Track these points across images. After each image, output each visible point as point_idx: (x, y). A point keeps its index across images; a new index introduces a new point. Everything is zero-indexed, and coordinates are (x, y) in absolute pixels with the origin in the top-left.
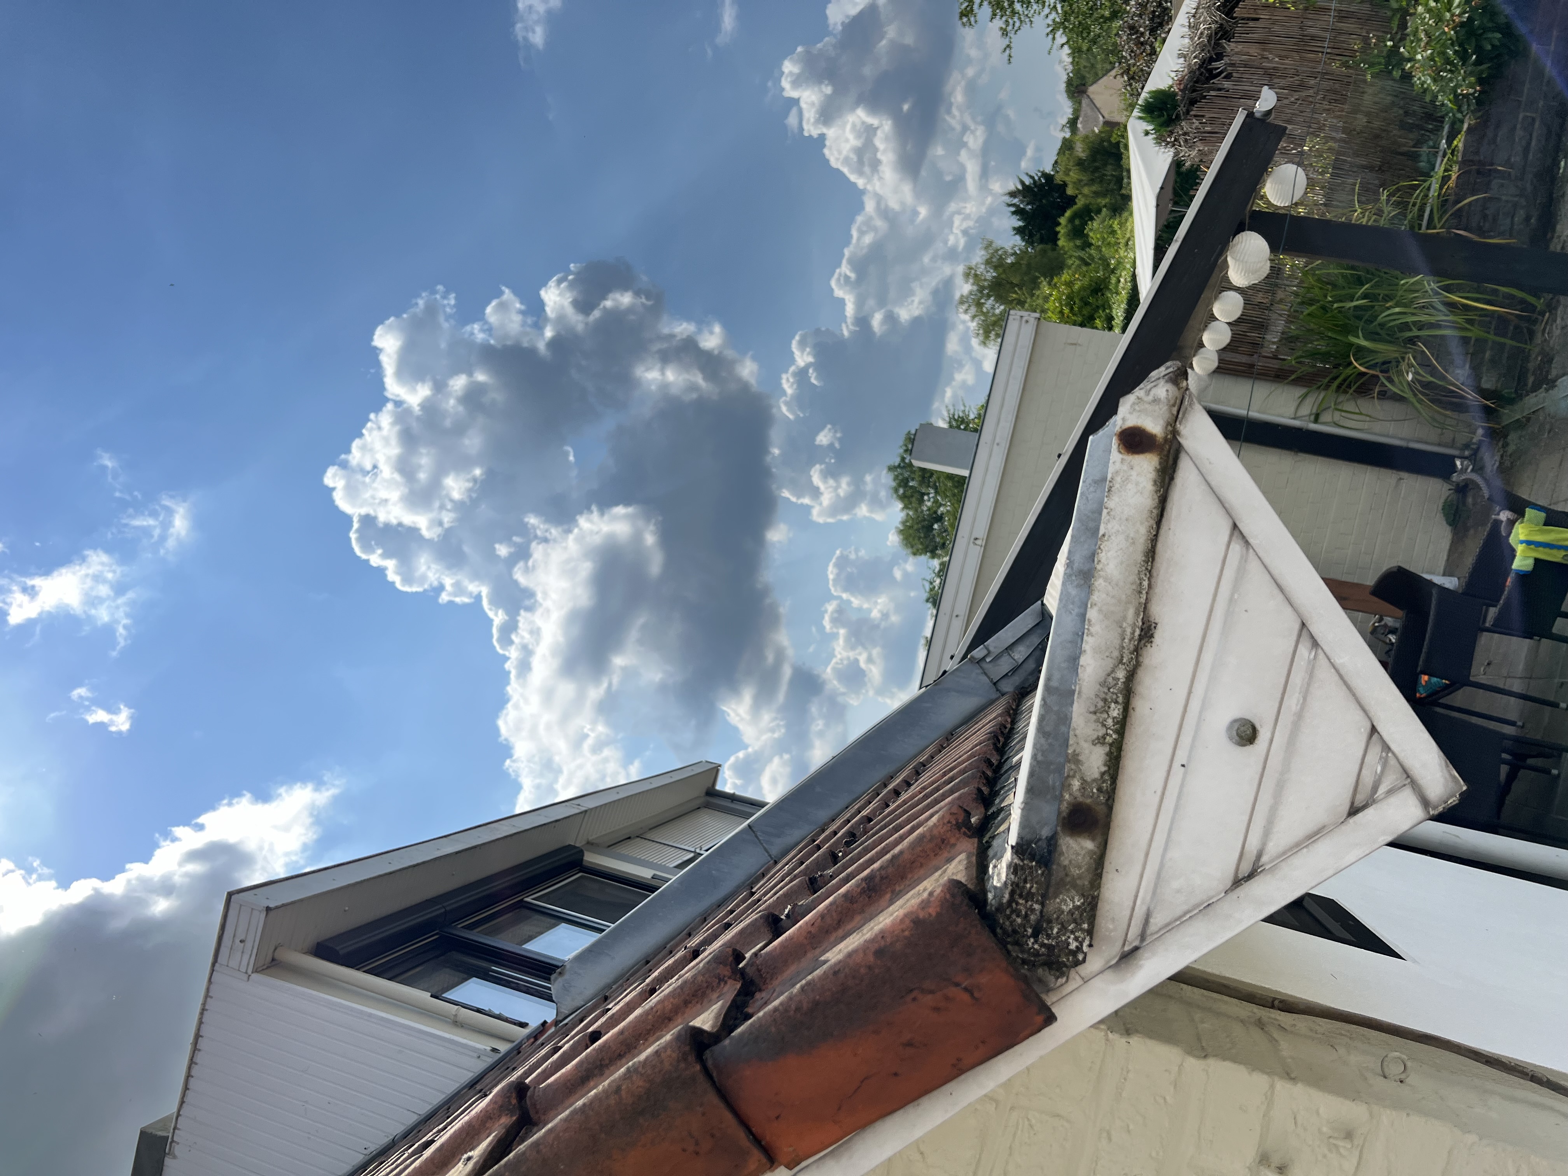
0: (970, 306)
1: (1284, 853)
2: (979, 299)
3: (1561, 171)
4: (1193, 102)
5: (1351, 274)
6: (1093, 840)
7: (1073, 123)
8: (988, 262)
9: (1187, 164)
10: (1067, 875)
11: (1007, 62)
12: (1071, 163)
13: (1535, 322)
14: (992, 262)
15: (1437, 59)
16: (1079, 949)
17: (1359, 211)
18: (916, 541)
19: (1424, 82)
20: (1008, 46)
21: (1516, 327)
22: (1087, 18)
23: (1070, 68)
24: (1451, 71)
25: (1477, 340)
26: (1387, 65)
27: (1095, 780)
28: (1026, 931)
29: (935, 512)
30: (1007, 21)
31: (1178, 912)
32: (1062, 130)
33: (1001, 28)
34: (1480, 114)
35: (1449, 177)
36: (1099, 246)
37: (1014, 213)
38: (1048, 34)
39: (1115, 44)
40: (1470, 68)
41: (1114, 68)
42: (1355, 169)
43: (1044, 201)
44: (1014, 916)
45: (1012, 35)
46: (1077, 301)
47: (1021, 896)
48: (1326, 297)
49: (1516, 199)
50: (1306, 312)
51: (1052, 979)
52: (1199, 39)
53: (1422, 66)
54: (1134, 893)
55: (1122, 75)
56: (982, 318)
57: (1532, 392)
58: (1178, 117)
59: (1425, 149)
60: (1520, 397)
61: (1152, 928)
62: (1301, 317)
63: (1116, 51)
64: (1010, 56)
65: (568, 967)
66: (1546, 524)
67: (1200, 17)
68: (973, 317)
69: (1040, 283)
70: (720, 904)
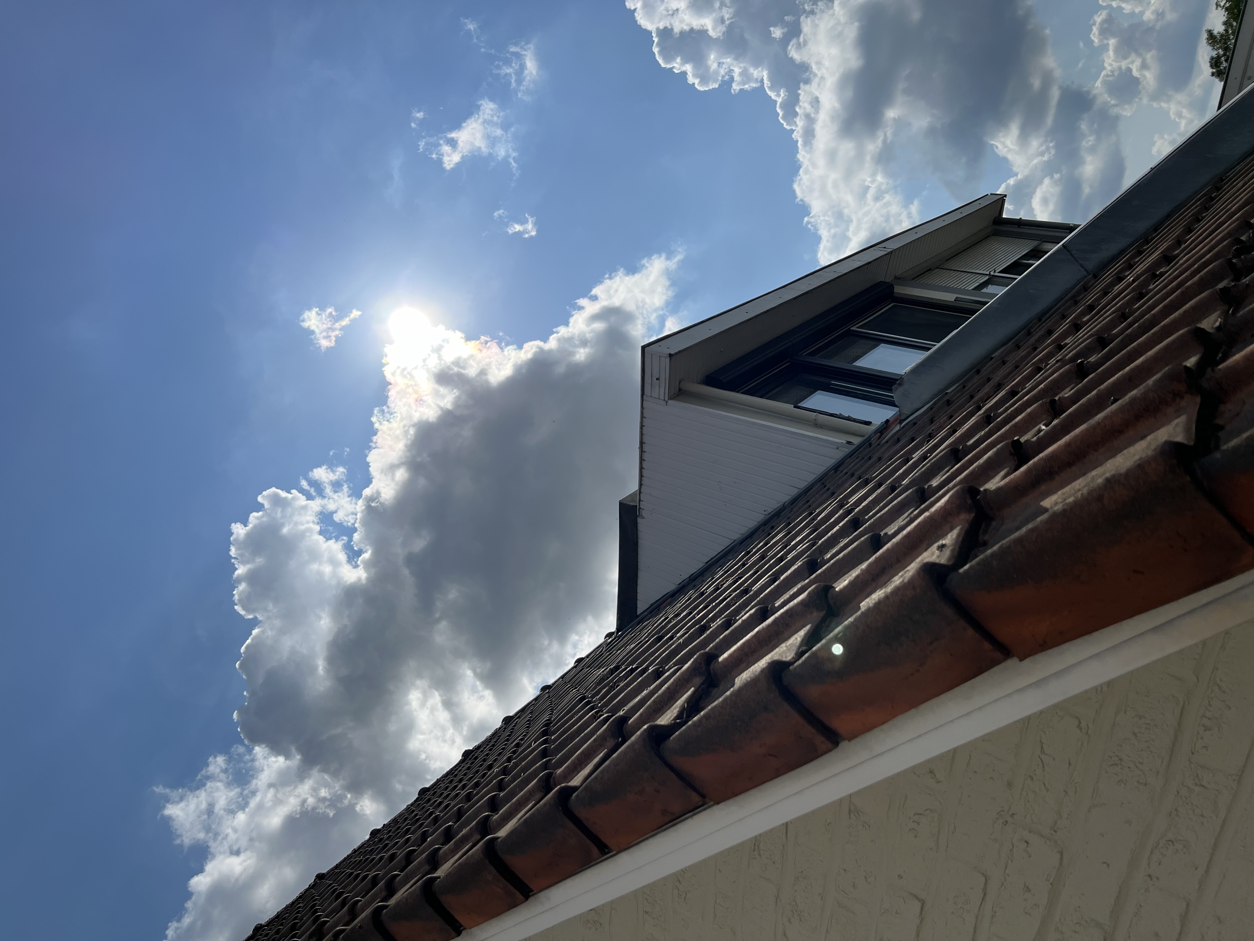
65: (905, 379)
70: (1040, 318)
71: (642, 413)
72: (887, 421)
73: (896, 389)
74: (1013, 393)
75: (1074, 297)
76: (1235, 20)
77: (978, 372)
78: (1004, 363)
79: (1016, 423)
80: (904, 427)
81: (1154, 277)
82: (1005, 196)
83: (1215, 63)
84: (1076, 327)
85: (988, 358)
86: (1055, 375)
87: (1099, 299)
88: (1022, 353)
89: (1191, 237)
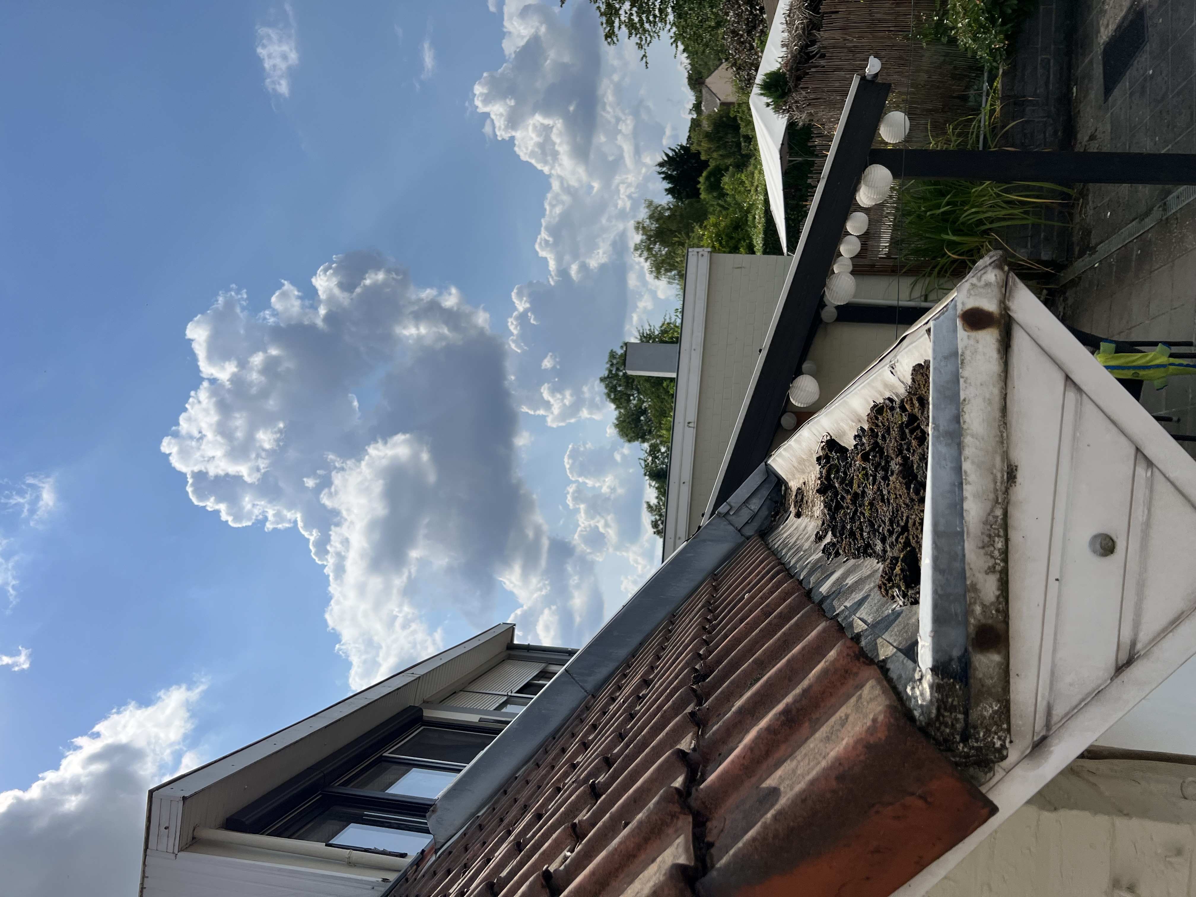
0: (642, 251)
1: (1154, 639)
2: (649, 246)
3: (1075, 95)
4: (799, 79)
5: (934, 189)
6: (999, 653)
7: (697, 107)
8: (651, 217)
9: (800, 124)
10: (983, 686)
11: (645, 67)
12: (701, 137)
13: (1073, 206)
14: (654, 217)
15: (973, 25)
16: (1003, 746)
17: (933, 142)
18: (629, 431)
19: (966, 43)
20: (644, 56)
21: (1061, 213)
22: (699, 28)
23: (689, 67)
24: (984, 33)
25: (1033, 225)
26: (936, 35)
27: (992, 604)
28: (954, 738)
29: (641, 408)
30: (640, 38)
31: (1075, 702)
32: (690, 113)
33: (637, 43)
34: (1009, 61)
35: (994, 110)
36: (733, 195)
37: (664, 179)
38: (672, 44)
39: (722, 45)
40: (998, 28)
41: (722, 63)
42: (925, 113)
43: (685, 167)
44: (943, 728)
45: (645, 47)
46: (724, 237)
47: (946, 709)
48: (920, 208)
49: (1045, 119)
50: (907, 221)
51: (982, 774)
52: (796, 31)
53: (964, 32)
54: (1035, 691)
55: (732, 67)
56: (653, 259)
57: (1079, 258)
58: (790, 91)
59: (972, 93)
60: (1071, 263)
61: (1055, 719)
62: (904, 225)
63: (723, 50)
64: (646, 63)
65: (438, 805)
66: (1117, 352)
67: (794, 15)
68: (646, 259)
69: (693, 228)
70: (554, 736)
71: (144, 872)
72: (423, 851)
73: (430, 816)
74: (538, 816)
75: (579, 716)
76: (664, 495)
77: (505, 792)
78: (527, 782)
79: (545, 851)
80: (439, 857)
81: (640, 699)
82: (515, 625)
83: (655, 525)
84: (585, 746)
85: (513, 778)
86: (573, 798)
87: (598, 719)
88: (542, 771)
89: (660, 664)
